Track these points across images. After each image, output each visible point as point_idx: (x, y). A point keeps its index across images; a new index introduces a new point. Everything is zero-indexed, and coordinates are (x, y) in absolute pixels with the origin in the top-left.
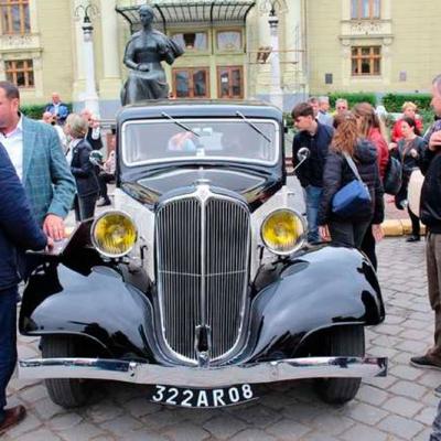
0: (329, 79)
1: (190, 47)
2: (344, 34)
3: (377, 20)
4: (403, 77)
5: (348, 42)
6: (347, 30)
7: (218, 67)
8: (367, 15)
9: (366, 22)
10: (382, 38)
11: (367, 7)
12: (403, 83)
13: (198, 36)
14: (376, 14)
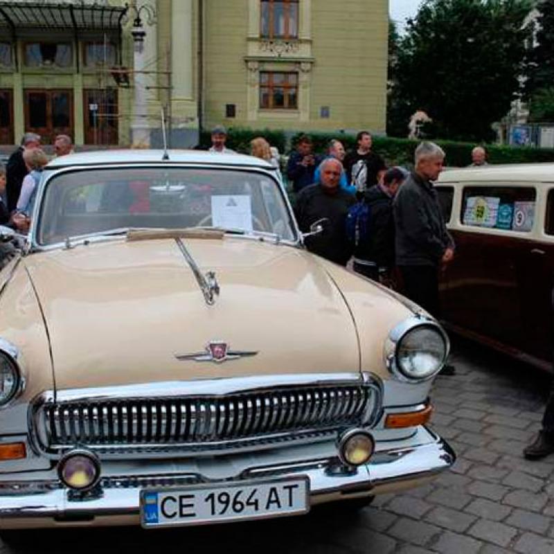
0: (231, 110)
1: (48, 62)
2: (250, 54)
3: (294, 40)
4: (325, 113)
5: (256, 65)
6: (255, 50)
7: (84, 90)
8: (282, 32)
9: (280, 41)
10: (299, 63)
11: (282, 22)
12: (325, 120)
13: (60, 48)
14: (292, 32)
